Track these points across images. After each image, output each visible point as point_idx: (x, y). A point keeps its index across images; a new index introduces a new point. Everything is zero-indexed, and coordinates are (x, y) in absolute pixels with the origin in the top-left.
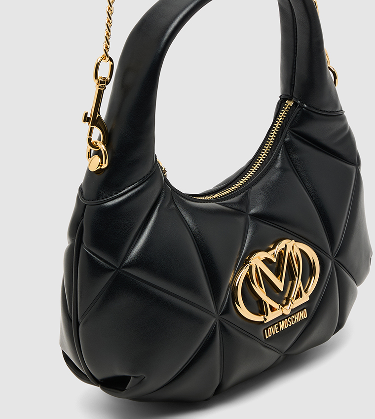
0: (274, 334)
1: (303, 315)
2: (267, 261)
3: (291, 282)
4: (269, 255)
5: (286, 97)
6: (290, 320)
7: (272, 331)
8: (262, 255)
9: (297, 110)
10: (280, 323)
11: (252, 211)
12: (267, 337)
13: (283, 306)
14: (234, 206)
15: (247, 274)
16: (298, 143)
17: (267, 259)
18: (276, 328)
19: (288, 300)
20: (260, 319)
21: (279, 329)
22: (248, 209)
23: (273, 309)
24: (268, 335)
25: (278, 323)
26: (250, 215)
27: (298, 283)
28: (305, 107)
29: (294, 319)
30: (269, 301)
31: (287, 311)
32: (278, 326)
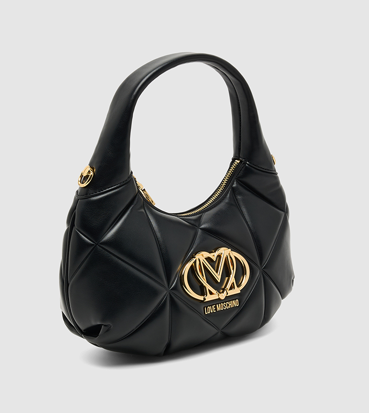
0: (212, 312)
1: (235, 303)
2: (208, 259)
3: (227, 278)
4: (211, 255)
5: (236, 158)
6: (225, 305)
7: (210, 310)
8: (206, 254)
9: (242, 165)
10: (217, 305)
11: (203, 226)
12: (206, 313)
13: (220, 293)
14: (189, 221)
15: (192, 265)
16: (241, 189)
17: (209, 258)
18: (214, 309)
19: (224, 290)
20: (201, 298)
21: (216, 309)
22: (200, 225)
23: (211, 293)
24: (207, 312)
25: (216, 305)
26: (200, 229)
27: (232, 279)
28: (247, 164)
29: (228, 305)
30: (208, 287)
31: (223, 296)
32: (216, 307)
